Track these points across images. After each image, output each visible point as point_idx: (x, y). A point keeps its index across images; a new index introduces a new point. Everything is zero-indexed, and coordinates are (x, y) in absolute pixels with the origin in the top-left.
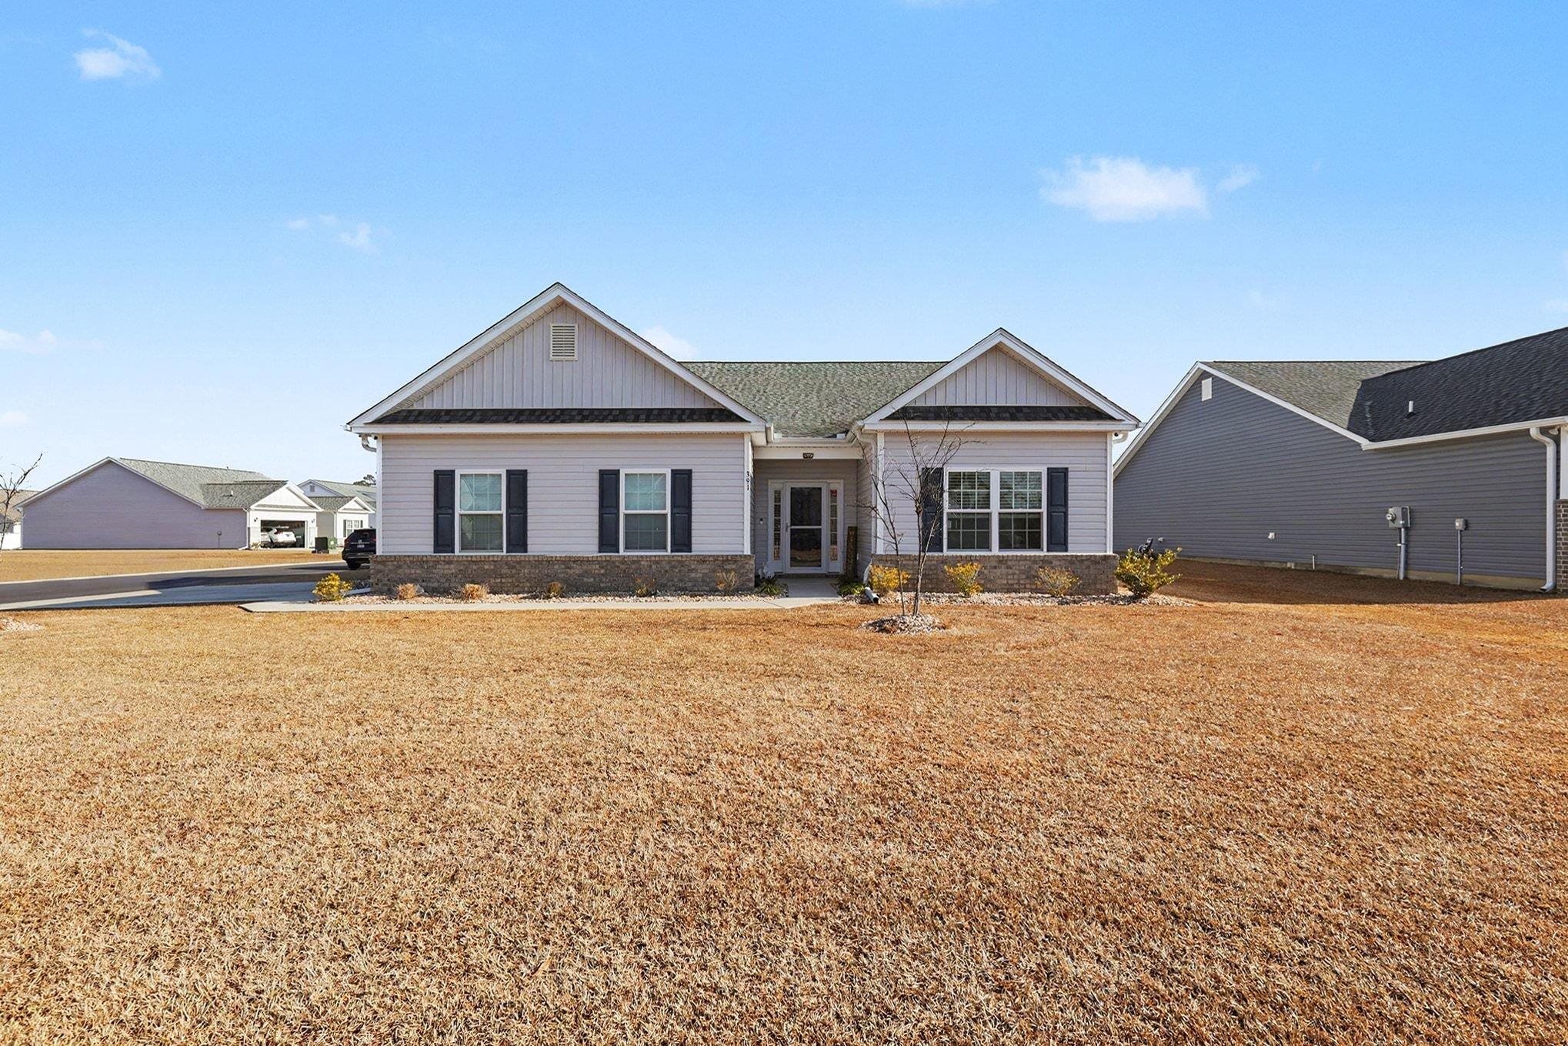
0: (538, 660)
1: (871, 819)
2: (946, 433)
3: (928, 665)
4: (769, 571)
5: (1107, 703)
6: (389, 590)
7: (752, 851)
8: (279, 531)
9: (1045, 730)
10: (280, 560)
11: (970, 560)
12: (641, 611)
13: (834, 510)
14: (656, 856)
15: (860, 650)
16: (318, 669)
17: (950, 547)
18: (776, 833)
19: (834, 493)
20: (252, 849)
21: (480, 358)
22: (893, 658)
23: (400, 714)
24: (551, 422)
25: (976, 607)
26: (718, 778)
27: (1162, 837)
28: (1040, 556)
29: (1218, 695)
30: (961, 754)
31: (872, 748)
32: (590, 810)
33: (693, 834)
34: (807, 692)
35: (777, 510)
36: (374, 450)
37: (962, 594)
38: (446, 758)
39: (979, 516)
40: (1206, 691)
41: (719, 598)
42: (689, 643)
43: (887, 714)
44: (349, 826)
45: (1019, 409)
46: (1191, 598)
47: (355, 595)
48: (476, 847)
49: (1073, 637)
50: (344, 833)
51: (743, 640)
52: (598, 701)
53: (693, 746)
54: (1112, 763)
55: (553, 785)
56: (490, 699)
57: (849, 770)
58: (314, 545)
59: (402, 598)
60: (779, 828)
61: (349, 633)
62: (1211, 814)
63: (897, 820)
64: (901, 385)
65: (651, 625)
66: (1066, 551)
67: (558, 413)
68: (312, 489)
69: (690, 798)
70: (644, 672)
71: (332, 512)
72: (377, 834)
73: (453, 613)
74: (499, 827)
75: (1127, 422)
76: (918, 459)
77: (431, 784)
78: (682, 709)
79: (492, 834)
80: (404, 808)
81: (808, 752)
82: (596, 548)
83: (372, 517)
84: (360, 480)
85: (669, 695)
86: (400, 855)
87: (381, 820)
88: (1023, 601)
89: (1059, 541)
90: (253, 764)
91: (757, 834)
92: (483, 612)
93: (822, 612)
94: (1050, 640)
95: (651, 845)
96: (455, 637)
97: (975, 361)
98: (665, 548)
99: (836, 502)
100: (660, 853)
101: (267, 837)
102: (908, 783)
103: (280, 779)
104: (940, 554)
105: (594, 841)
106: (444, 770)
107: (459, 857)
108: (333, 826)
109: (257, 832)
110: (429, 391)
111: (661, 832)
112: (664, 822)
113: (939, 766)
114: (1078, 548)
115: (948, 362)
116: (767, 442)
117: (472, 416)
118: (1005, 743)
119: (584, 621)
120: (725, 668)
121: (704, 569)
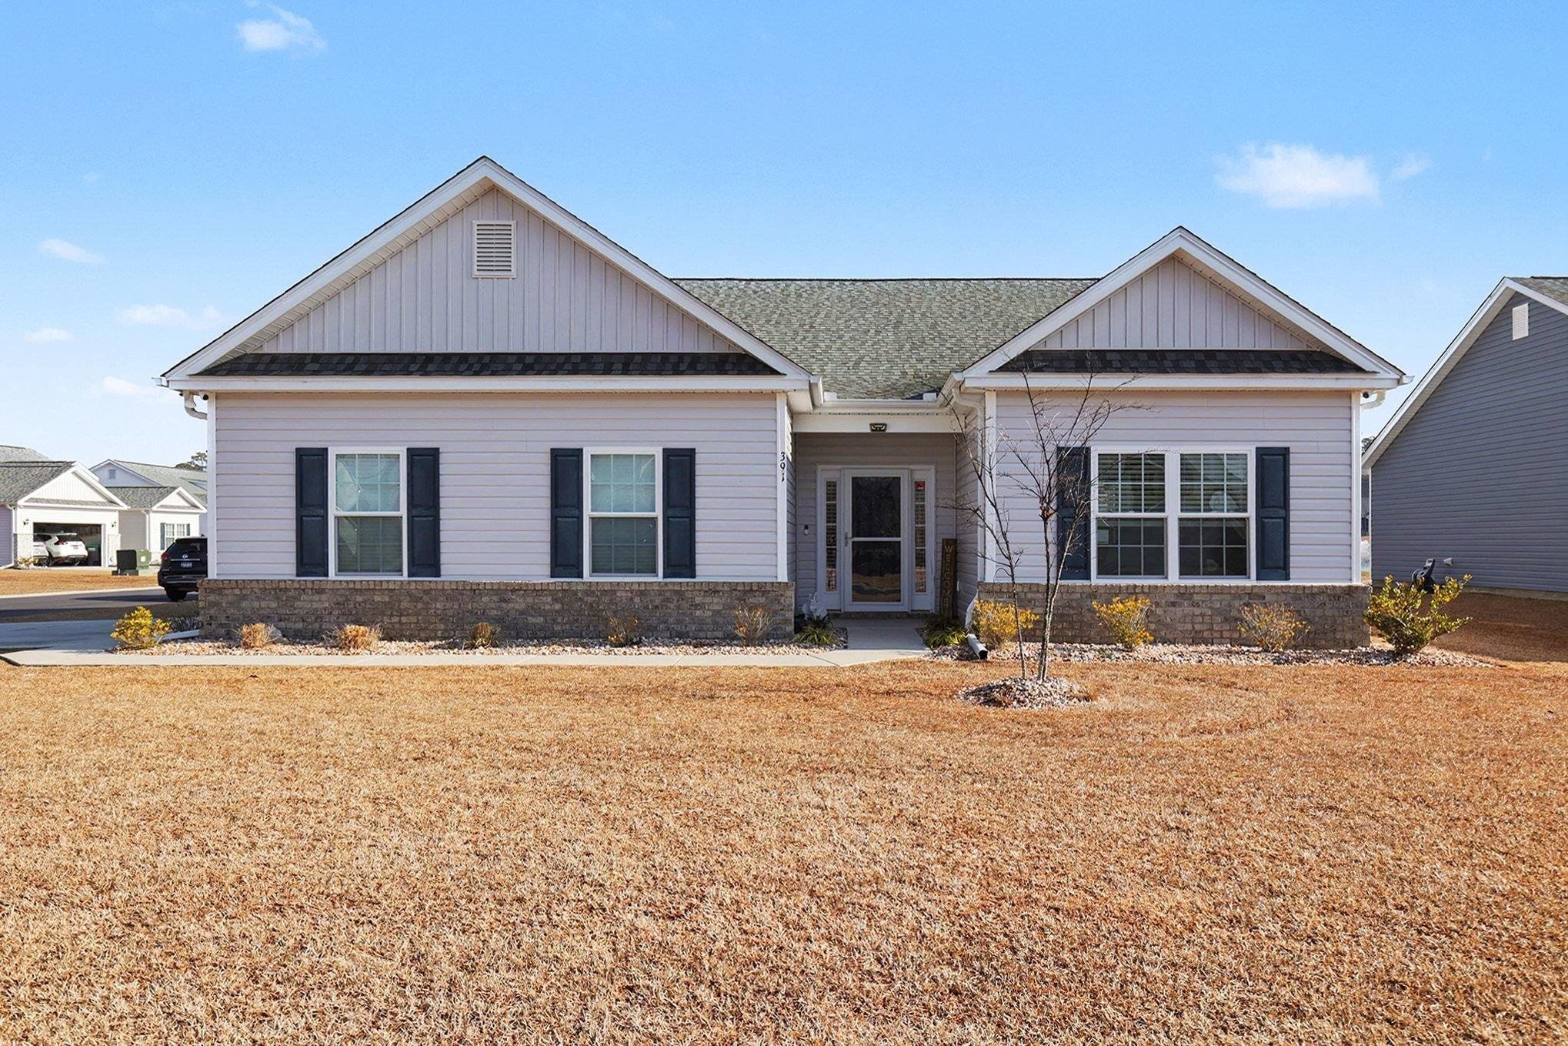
0: (454, 743)
1: (943, 988)
2: (1087, 393)
3: (1054, 758)
4: (819, 606)
5: (1331, 818)
6: (228, 633)
7: (758, 1032)
8: (62, 540)
9: (1229, 858)
10: (64, 585)
11: (1133, 592)
12: (615, 669)
13: (920, 512)
14: (614, 1037)
15: (951, 731)
16: (116, 754)
17: (1101, 572)
18: (797, 1006)
19: (919, 486)
20: (13, 1018)
21: (368, 273)
22: (1000, 744)
23: (240, 823)
24: (477, 374)
25: (1142, 666)
26: (715, 923)
27: (1388, 1020)
28: (1245, 587)
29: (1509, 807)
30: (1092, 894)
31: (956, 882)
32: (517, 968)
33: (672, 1006)
34: (862, 795)
35: (832, 514)
36: (203, 416)
37: (1120, 646)
38: (304, 890)
39: (1149, 524)
40: (1490, 802)
41: (738, 649)
42: (687, 718)
43: (984, 831)
44: (157, 987)
45: (1211, 354)
46: (1488, 654)
47: (176, 640)
48: (345, 1020)
49: (1290, 715)
50: (149, 998)
51: (770, 716)
52: (539, 806)
53: (680, 876)
54: (1327, 909)
55: (464, 932)
56: (375, 801)
57: (917, 914)
58: (115, 562)
59: (247, 646)
60: (801, 1000)
61: (167, 699)
62: (1472, 988)
63: (984, 991)
64: (1030, 315)
65: (630, 691)
66: (1287, 578)
67: (486, 360)
68: (112, 474)
69: (671, 952)
70: (613, 763)
71: (143, 510)
72: (199, 999)
73: (327, 669)
74: (381, 992)
75: (1383, 375)
76: (1045, 433)
77: (282, 927)
78: (669, 819)
79: (369, 1002)
80: (240, 963)
81: (856, 887)
82: (547, 570)
83: (203, 518)
84: (185, 462)
85: (650, 800)
86: (232, 1031)
87: (205, 979)
88: (1217, 659)
89: (1276, 562)
90: (18, 893)
91: (768, 1008)
92: (373, 668)
93: (898, 672)
94: (1253, 720)
95: (607, 1022)
96: (329, 707)
97: (1141, 278)
98: (654, 571)
99: (923, 499)
100: (618, 1033)
101: (38, 1001)
102: (1006, 935)
103: (57, 917)
104: (1086, 582)
105: (522, 1014)
106: (301, 907)
107: (320, 1035)
108: (134, 985)
109: (23, 992)
110: (286, 326)
111: (622, 1003)
112: (627, 987)
113: (1057, 910)
114: (1304, 574)
115: (1099, 280)
116: (813, 404)
117: (354, 364)
118: (1163, 879)
119: (525, 684)
120: (738, 758)
121: (717, 603)
